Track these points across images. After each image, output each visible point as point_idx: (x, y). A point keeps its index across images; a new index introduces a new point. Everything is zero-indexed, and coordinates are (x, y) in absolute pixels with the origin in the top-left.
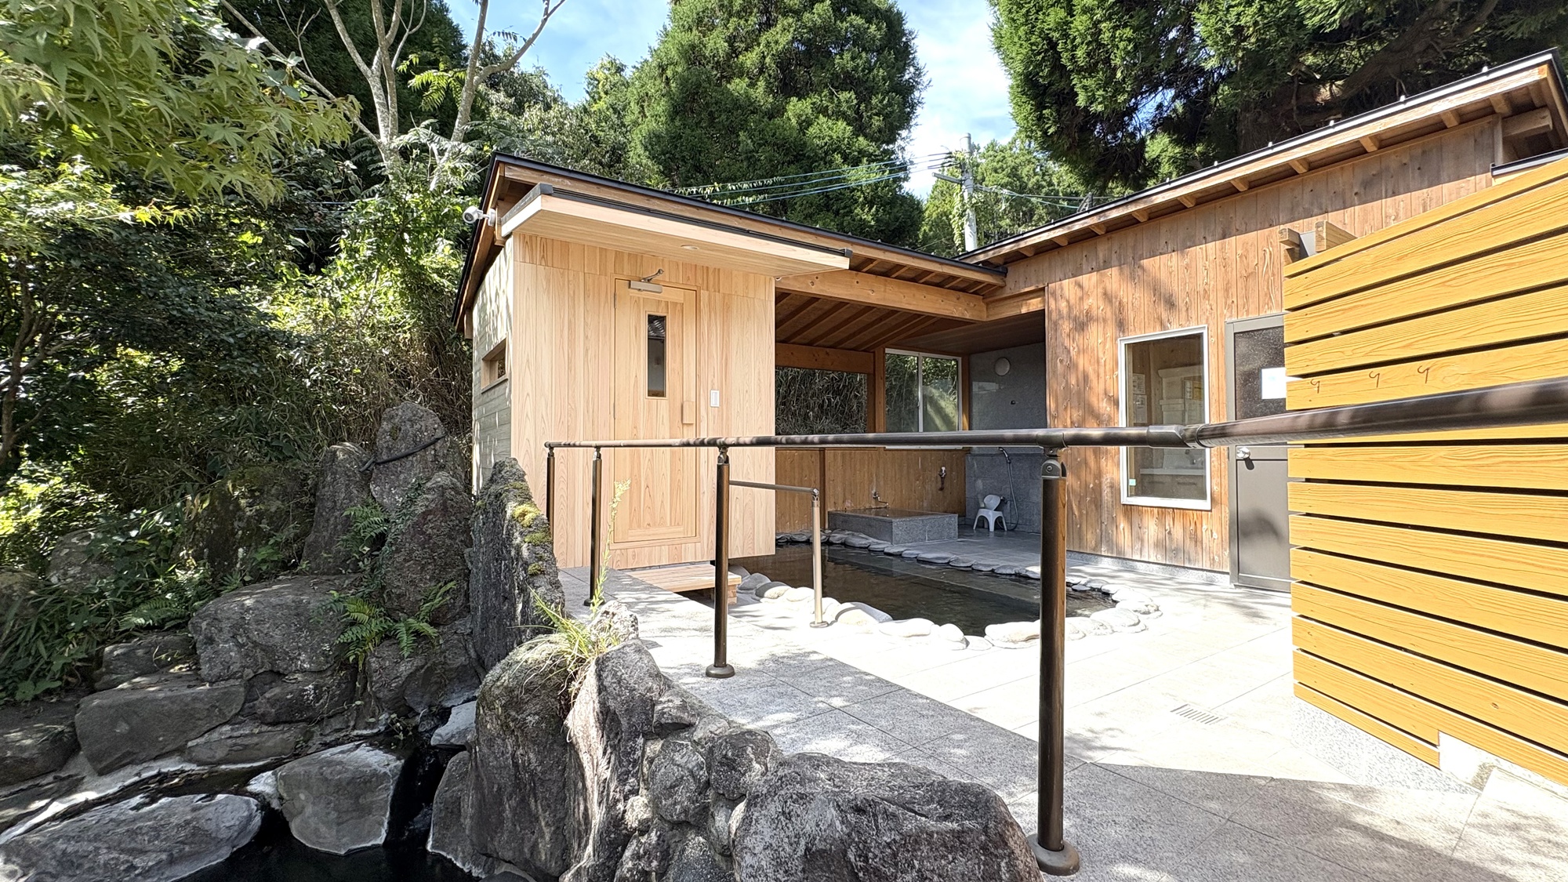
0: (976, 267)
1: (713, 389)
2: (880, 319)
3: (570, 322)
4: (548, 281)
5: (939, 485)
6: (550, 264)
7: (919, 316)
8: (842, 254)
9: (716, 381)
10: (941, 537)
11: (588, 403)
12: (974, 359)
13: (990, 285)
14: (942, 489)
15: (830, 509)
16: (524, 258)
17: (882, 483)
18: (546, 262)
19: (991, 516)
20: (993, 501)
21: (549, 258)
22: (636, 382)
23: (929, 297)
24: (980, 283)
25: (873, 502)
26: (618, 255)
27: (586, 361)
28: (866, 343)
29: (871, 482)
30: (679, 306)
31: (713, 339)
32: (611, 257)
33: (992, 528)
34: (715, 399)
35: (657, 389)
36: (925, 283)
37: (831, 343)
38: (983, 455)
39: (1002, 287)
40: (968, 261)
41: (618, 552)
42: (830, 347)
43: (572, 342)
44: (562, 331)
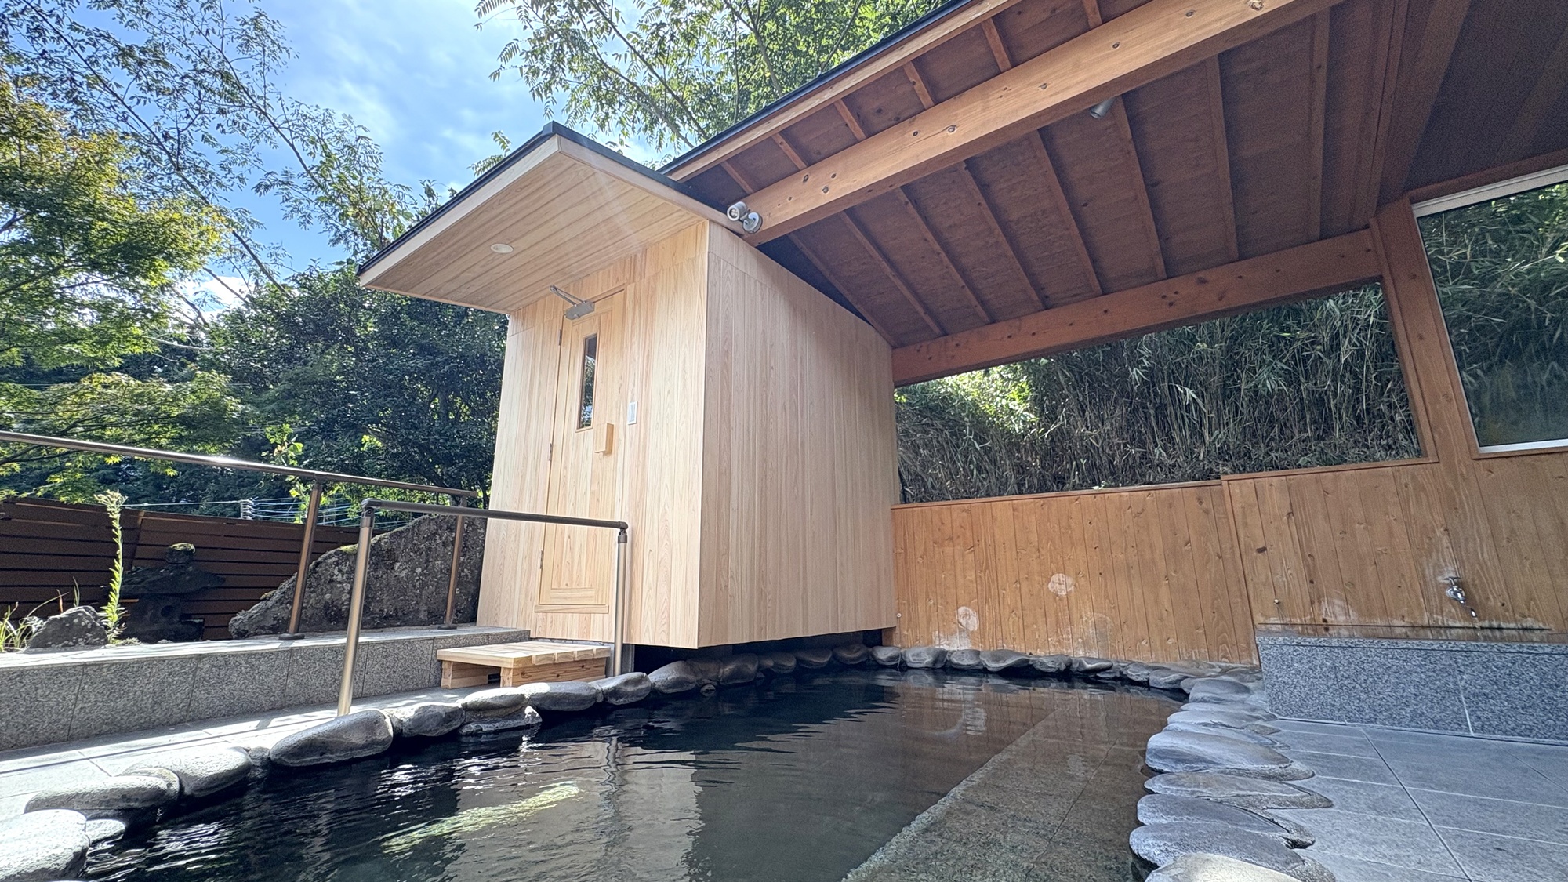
1: (631, 401)
9: (635, 390)
11: (535, 449)
22: (570, 416)
30: (609, 316)
43: (531, 393)
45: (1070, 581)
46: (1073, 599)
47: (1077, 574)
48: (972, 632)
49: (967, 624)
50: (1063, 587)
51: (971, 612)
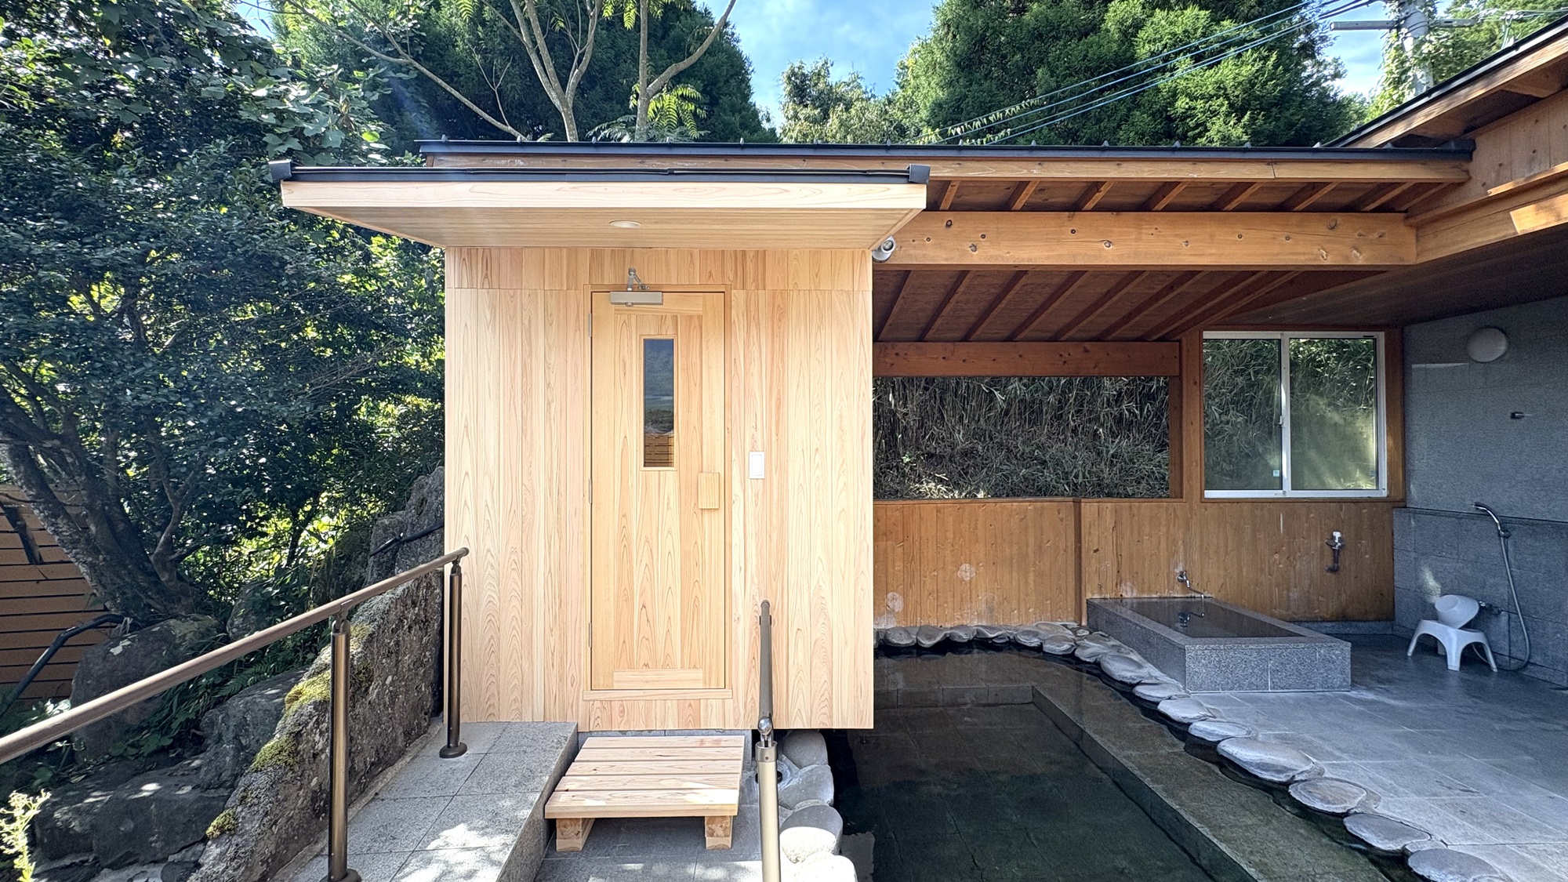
0: (1381, 154)
1: (753, 449)
2: (1171, 288)
3: (524, 366)
4: (493, 308)
5: (1329, 562)
6: (495, 285)
7: (1254, 273)
8: (906, 178)
9: (758, 435)
10: (1306, 684)
11: (551, 480)
12: (1415, 333)
13: (1420, 187)
14: (1333, 570)
15: (1092, 594)
16: (461, 281)
17: (1196, 557)
18: (490, 284)
19: (1454, 643)
20: (1464, 609)
21: (494, 278)
22: (625, 445)
23: (1251, 234)
24: (1391, 185)
25: (1178, 587)
26: (596, 254)
27: (548, 419)
28: (1159, 328)
29: (1173, 554)
30: (695, 322)
31: (755, 369)
32: (585, 259)
33: (1454, 662)
34: (757, 465)
35: (657, 453)
36: (1169, 209)
37: (1094, 334)
38: (1435, 513)
39: (1458, 185)
40: (1360, 146)
41: (598, 704)
42: (1091, 340)
43: (527, 393)
44: (513, 379)
45: (973, 569)
46: (974, 581)
47: (978, 564)
48: (898, 613)
49: (894, 606)
50: (968, 574)
51: (897, 595)
